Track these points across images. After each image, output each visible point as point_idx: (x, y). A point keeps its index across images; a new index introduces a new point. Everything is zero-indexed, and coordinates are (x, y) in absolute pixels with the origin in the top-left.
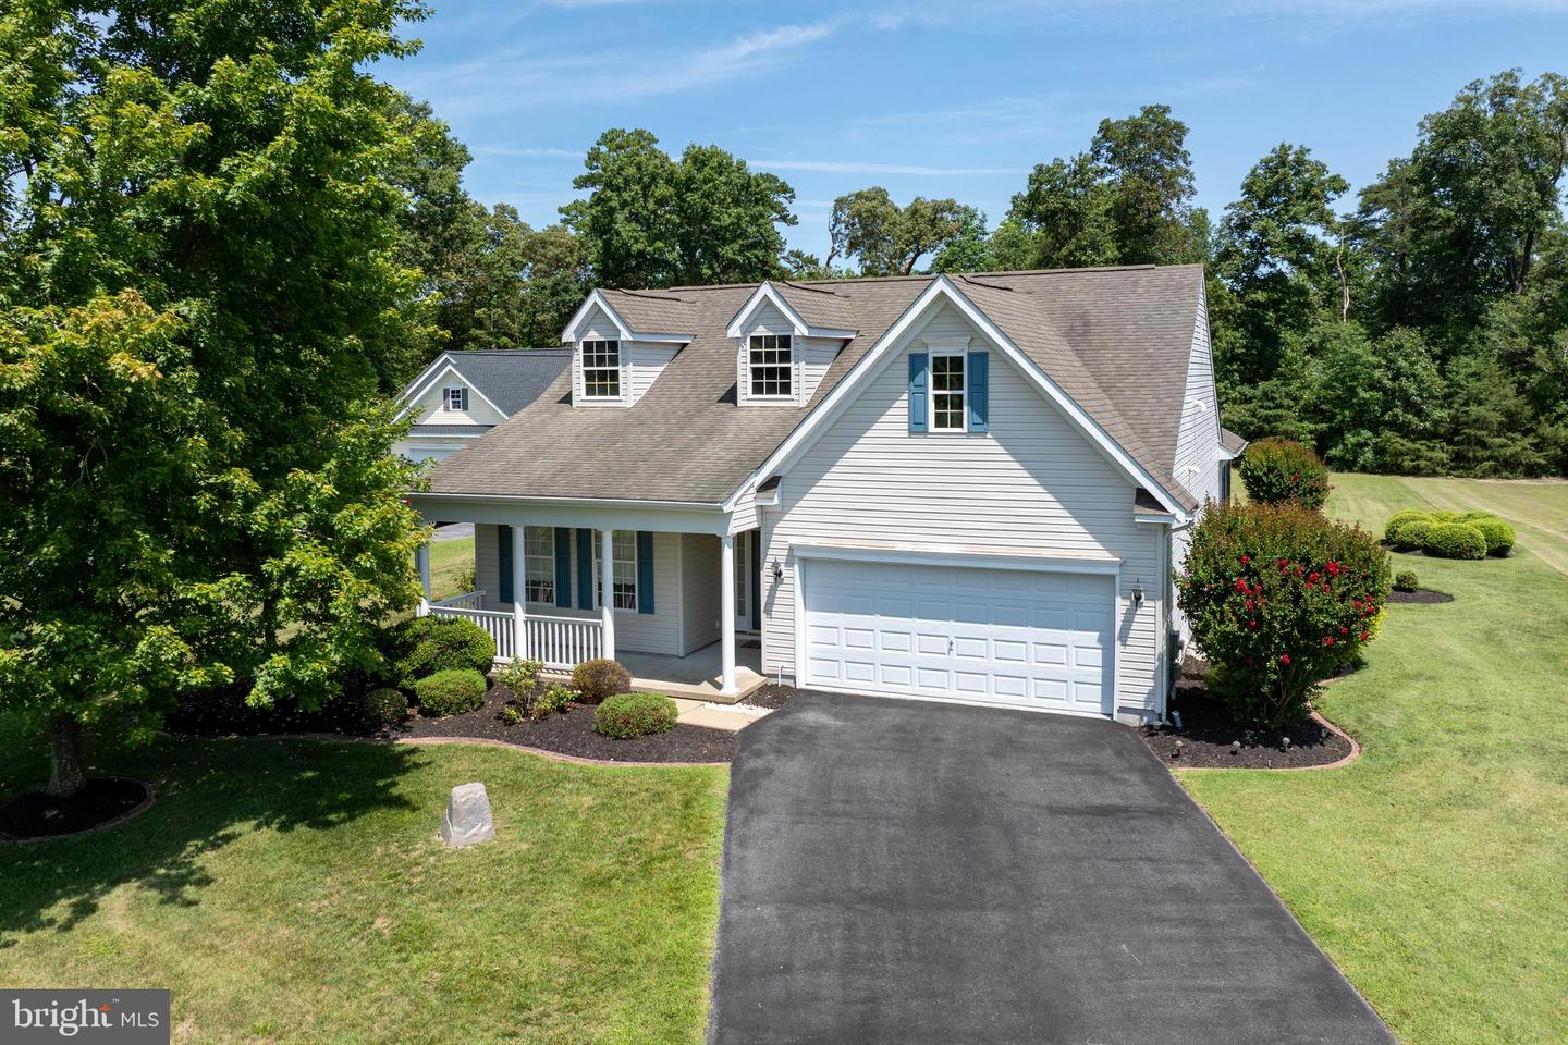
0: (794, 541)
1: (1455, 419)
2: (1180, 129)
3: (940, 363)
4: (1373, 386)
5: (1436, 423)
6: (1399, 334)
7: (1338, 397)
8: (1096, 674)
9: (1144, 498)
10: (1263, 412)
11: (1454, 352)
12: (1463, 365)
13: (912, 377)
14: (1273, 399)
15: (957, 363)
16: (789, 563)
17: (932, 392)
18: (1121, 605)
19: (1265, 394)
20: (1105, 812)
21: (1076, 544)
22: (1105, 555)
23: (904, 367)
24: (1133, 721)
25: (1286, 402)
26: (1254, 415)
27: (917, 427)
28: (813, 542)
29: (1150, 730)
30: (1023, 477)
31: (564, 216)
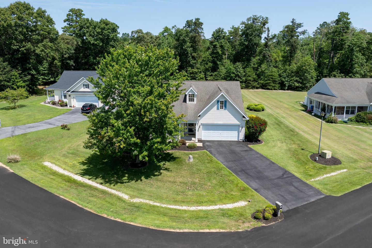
0: (202, 123)
1: (246, 79)
2: (202, 24)
3: (221, 102)
4: (233, 73)
5: (243, 80)
6: (238, 63)
7: (228, 75)
8: (237, 136)
9: (244, 117)
10: (216, 78)
11: (246, 67)
12: (248, 70)
13: (217, 103)
14: (217, 76)
15: (223, 102)
16: (201, 125)
17: (220, 105)
18: (240, 128)
19: (216, 75)
20: (246, 151)
21: (236, 122)
22: (239, 123)
23: (216, 102)
24: (241, 141)
25: (219, 76)
26: (214, 79)
27: (218, 109)
28: (204, 123)
29: (243, 141)
30: (230, 115)
31: (63, 30)
